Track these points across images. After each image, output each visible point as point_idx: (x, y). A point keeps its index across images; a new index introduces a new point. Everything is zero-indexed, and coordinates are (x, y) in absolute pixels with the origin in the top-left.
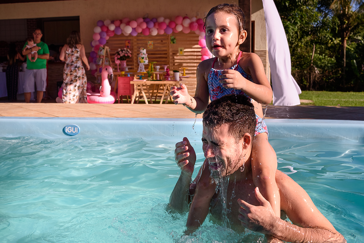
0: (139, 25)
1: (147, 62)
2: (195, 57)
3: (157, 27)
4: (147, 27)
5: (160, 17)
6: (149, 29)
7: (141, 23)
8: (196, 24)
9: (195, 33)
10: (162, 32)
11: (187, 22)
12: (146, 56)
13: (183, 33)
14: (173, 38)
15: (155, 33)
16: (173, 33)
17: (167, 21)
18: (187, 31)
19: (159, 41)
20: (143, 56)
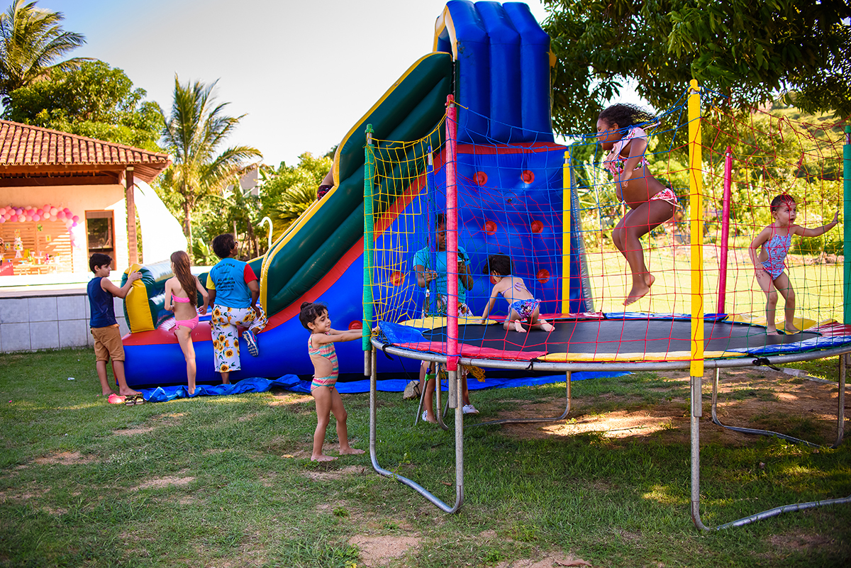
0: (8, 213)
1: (22, 249)
2: (61, 243)
3: (26, 213)
4: (16, 214)
5: (27, 206)
6: (18, 216)
7: (10, 210)
8: (64, 213)
9: (62, 221)
10: (30, 219)
11: (55, 212)
12: (21, 243)
13: (50, 221)
14: (39, 226)
15: (23, 219)
16: (41, 220)
17: (35, 210)
18: (55, 219)
19: (27, 229)
20: (19, 243)
